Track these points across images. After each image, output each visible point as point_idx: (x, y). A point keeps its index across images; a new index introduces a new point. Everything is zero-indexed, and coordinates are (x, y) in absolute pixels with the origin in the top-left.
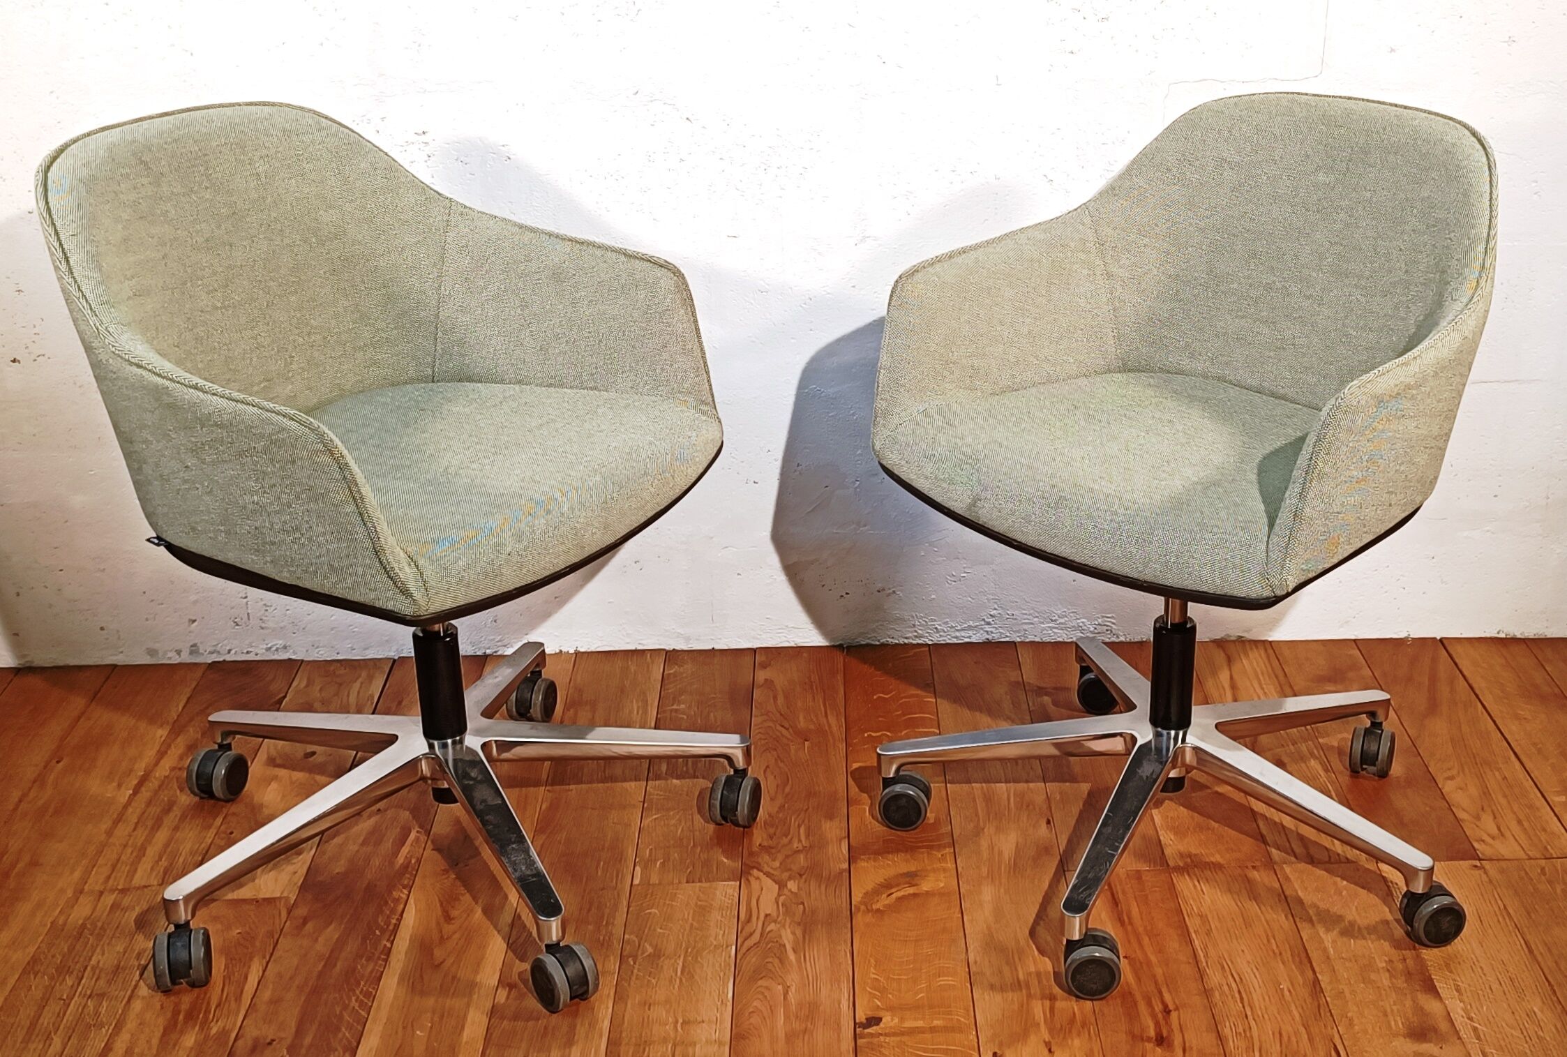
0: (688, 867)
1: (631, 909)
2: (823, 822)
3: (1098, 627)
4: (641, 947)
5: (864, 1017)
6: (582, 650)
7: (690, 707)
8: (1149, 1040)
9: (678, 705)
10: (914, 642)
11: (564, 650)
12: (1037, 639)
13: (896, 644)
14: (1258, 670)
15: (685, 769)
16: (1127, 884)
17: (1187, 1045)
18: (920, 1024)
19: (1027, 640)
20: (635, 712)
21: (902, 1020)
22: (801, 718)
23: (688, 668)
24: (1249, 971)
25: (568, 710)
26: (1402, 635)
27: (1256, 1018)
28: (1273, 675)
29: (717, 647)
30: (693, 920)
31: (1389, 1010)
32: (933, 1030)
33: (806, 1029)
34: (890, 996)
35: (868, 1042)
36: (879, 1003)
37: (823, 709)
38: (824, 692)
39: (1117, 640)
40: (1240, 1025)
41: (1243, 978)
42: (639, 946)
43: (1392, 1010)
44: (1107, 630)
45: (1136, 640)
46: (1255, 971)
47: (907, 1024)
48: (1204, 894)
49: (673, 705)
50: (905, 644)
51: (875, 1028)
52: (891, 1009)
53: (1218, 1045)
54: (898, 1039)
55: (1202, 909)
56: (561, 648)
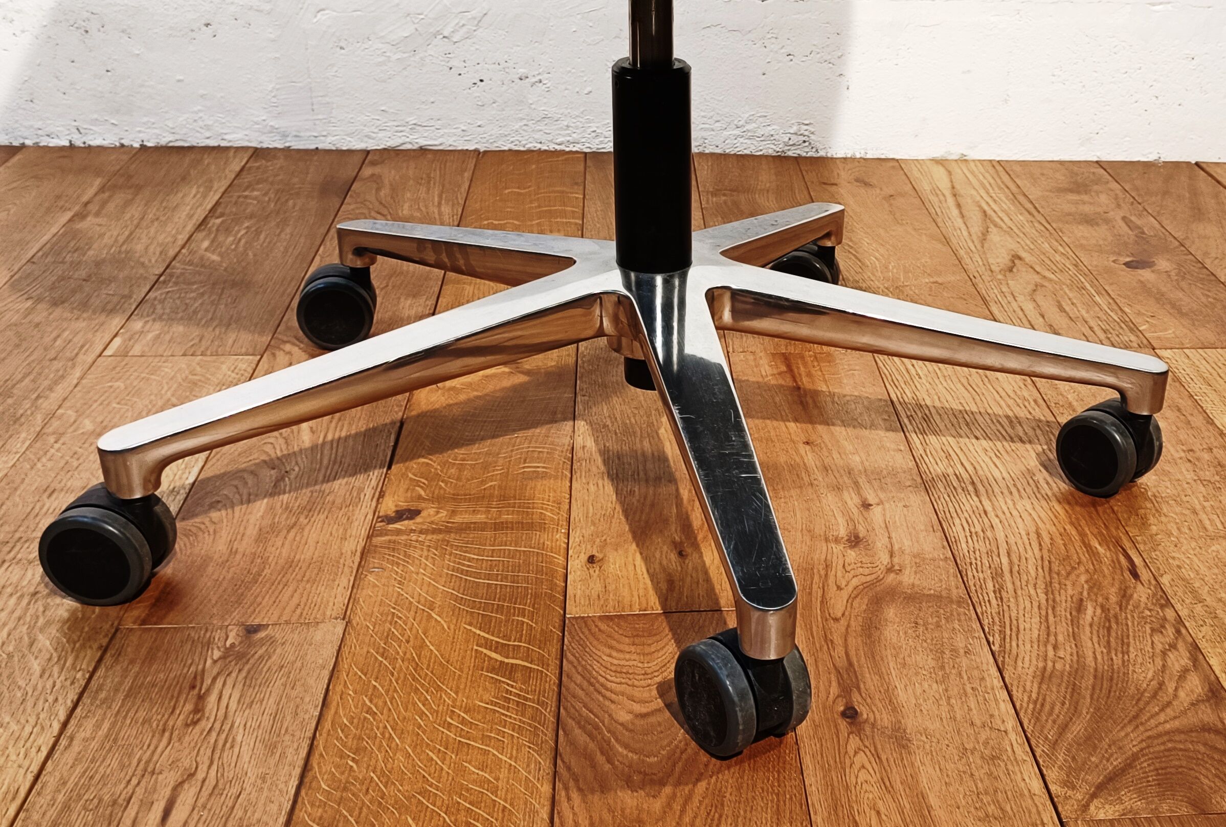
0: (193, 339)
1: (84, 381)
2: (402, 300)
3: (793, 137)
4: (78, 422)
5: (394, 509)
6: (149, 144)
7: (266, 194)
8: (837, 540)
9: (253, 190)
10: (567, 149)
11: (126, 142)
12: (718, 151)
13: (546, 151)
14: (985, 182)
15: (233, 247)
16: (814, 367)
17: (896, 547)
18: (481, 517)
19: (707, 151)
20: (192, 195)
21: (454, 513)
22: (406, 206)
23: (280, 162)
24: (987, 460)
25: (103, 192)
26: (1151, 158)
27: (1000, 514)
28: (1003, 186)
29: (321, 146)
30: (173, 395)
31: (1198, 507)
32: (499, 526)
33: (295, 524)
34: (443, 485)
35: (390, 541)
36: (422, 493)
37: (436, 199)
38: (443, 186)
39: (815, 155)
40: (976, 521)
41: (978, 467)
42: (75, 422)
43: (1204, 508)
44: (804, 142)
45: (839, 156)
46: (995, 459)
47: (458, 519)
48: (920, 378)
49: (244, 191)
50: (556, 151)
51: (406, 522)
52: (439, 500)
53: (944, 547)
54: (440, 537)
55: (917, 393)
56: (123, 141)
